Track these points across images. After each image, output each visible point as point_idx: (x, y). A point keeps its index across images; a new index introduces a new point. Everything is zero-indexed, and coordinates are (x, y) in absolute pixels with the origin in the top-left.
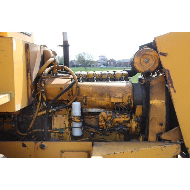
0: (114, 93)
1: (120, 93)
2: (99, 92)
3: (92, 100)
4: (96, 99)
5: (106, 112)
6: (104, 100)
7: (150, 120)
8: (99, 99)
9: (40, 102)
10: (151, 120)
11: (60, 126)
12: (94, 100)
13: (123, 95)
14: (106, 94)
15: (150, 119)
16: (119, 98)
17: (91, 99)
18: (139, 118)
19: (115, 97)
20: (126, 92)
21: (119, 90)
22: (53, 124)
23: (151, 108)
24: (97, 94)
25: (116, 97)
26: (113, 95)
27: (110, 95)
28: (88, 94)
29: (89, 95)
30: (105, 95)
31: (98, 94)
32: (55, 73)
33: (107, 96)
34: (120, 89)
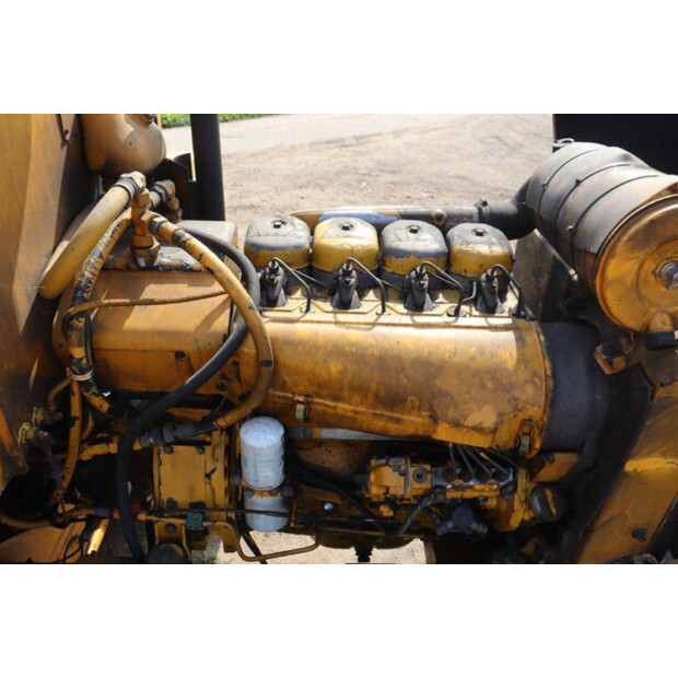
0: (456, 405)
1: (487, 407)
2: (378, 390)
3: (340, 412)
4: (357, 413)
5: (403, 474)
6: (398, 421)
7: (599, 523)
8: (376, 414)
9: (78, 423)
10: (607, 522)
11: (191, 491)
12: (350, 414)
13: (501, 415)
14: (411, 401)
15: (604, 518)
16: (478, 429)
17: (335, 408)
18: (554, 511)
19: (457, 424)
20: (516, 399)
21: (483, 386)
22: (160, 484)
23: (623, 486)
24: (366, 397)
25: (466, 423)
26: (451, 413)
27: (431, 409)
28: (319, 388)
29: (323, 392)
30: (409, 403)
31: (370, 396)
32: (142, 252)
33: (415, 411)
34: (489, 384)
